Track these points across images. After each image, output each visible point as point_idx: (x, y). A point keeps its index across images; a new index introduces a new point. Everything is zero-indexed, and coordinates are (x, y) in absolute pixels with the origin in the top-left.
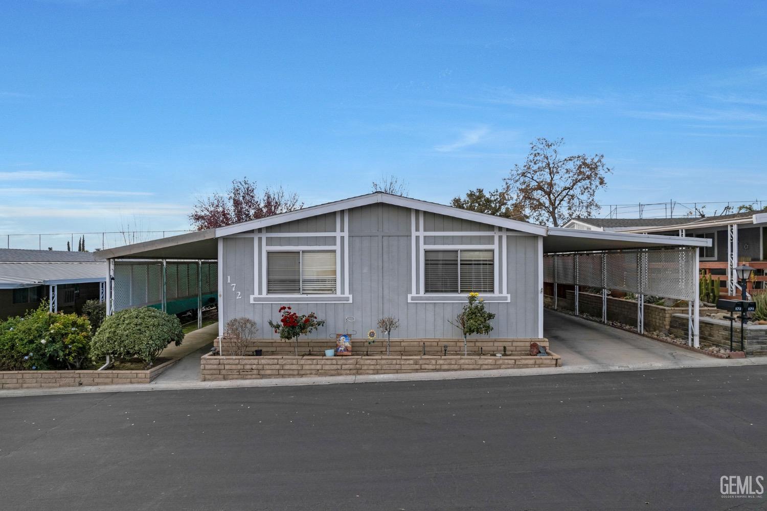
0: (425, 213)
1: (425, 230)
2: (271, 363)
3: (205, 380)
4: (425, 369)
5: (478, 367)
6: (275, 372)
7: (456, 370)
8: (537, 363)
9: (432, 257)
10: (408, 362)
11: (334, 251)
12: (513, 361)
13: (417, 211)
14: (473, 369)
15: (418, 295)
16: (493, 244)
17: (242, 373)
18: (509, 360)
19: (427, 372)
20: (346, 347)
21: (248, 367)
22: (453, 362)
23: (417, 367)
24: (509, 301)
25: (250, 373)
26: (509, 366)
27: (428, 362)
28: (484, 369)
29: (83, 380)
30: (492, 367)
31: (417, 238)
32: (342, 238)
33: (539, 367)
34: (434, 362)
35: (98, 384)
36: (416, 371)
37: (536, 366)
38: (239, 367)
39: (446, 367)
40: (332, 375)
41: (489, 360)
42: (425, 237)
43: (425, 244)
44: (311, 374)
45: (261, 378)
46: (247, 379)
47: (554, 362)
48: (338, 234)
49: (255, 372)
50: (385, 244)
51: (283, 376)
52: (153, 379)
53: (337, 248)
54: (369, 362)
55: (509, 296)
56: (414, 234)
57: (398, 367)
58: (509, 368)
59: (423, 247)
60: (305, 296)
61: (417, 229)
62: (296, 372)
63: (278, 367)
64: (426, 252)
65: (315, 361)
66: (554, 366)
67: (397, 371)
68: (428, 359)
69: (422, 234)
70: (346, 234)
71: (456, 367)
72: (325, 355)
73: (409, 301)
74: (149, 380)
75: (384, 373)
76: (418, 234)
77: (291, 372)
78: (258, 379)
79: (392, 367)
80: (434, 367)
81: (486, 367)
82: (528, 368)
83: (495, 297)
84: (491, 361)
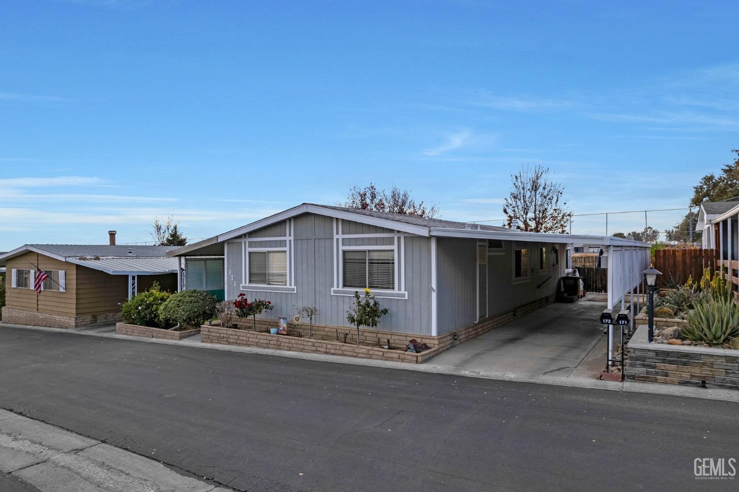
0: (343, 220)
1: (343, 234)
2: (233, 334)
3: (202, 342)
4: (319, 351)
5: (355, 355)
6: (235, 341)
7: (340, 355)
8: (401, 358)
9: (349, 256)
10: (308, 344)
11: (285, 252)
12: (382, 353)
13: (337, 219)
14: (352, 356)
15: (337, 289)
16: (393, 244)
17: (220, 340)
18: (379, 352)
19: (320, 353)
20: (284, 327)
21: (222, 335)
22: (338, 348)
23: (314, 348)
24: (406, 298)
25: (222, 340)
26: (379, 357)
27: (321, 345)
28: (360, 357)
29: (155, 335)
30: (364, 356)
31: (337, 240)
32: (290, 241)
33: (403, 361)
34: (325, 345)
35: (159, 338)
36: (314, 351)
37: (400, 360)
38: (218, 335)
39: (332, 351)
40: (264, 348)
41: (364, 349)
42: (343, 239)
43: (343, 245)
44: (253, 345)
45: (228, 344)
46: (221, 344)
47: (415, 359)
48: (287, 238)
49: (225, 339)
50: (316, 245)
51: (239, 344)
52: (181, 338)
53: (287, 249)
54: (285, 340)
55: (406, 293)
56: (335, 237)
57: (302, 347)
58: (378, 359)
59: (341, 248)
60: (269, 286)
61: (337, 233)
62: (245, 343)
63: (236, 337)
64: (344, 252)
65: (255, 335)
66: (415, 362)
67: (302, 350)
68: (321, 343)
69: (341, 236)
70: (292, 238)
71: (340, 352)
72: (270, 333)
73: (332, 294)
74: (178, 338)
75: (294, 351)
76: (338, 236)
77: (243, 342)
78: (226, 344)
79: (299, 346)
80: (324, 350)
81: (360, 355)
82: (393, 361)
83: (394, 294)
84: (365, 350)
